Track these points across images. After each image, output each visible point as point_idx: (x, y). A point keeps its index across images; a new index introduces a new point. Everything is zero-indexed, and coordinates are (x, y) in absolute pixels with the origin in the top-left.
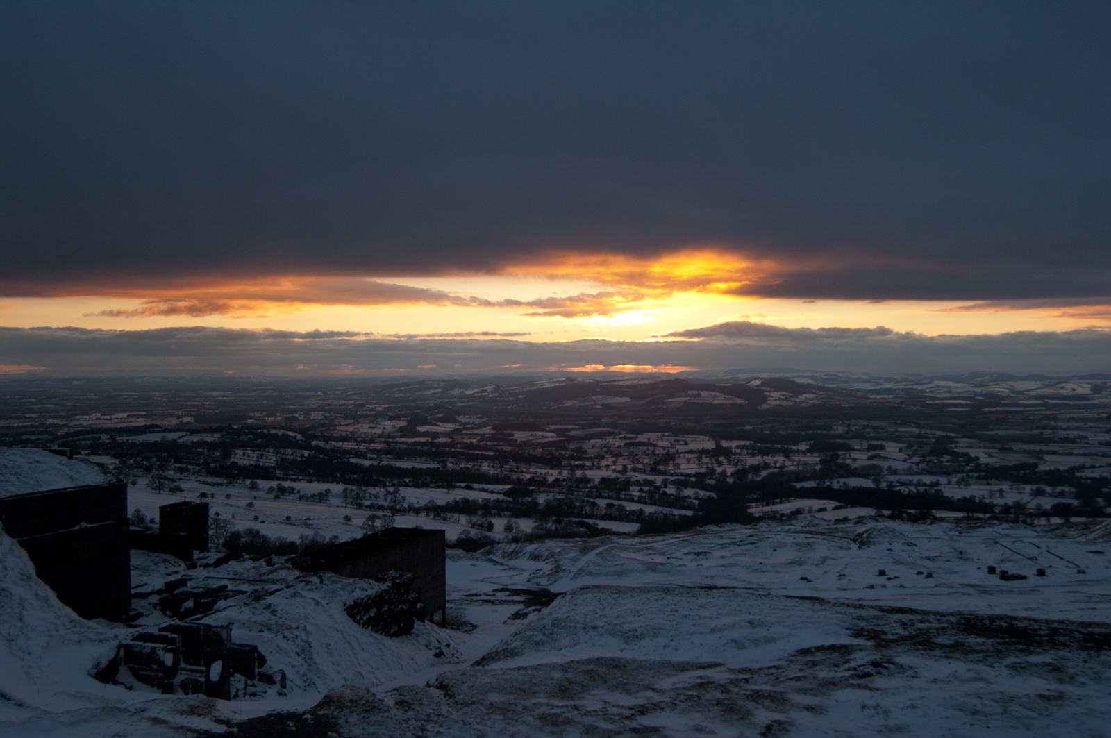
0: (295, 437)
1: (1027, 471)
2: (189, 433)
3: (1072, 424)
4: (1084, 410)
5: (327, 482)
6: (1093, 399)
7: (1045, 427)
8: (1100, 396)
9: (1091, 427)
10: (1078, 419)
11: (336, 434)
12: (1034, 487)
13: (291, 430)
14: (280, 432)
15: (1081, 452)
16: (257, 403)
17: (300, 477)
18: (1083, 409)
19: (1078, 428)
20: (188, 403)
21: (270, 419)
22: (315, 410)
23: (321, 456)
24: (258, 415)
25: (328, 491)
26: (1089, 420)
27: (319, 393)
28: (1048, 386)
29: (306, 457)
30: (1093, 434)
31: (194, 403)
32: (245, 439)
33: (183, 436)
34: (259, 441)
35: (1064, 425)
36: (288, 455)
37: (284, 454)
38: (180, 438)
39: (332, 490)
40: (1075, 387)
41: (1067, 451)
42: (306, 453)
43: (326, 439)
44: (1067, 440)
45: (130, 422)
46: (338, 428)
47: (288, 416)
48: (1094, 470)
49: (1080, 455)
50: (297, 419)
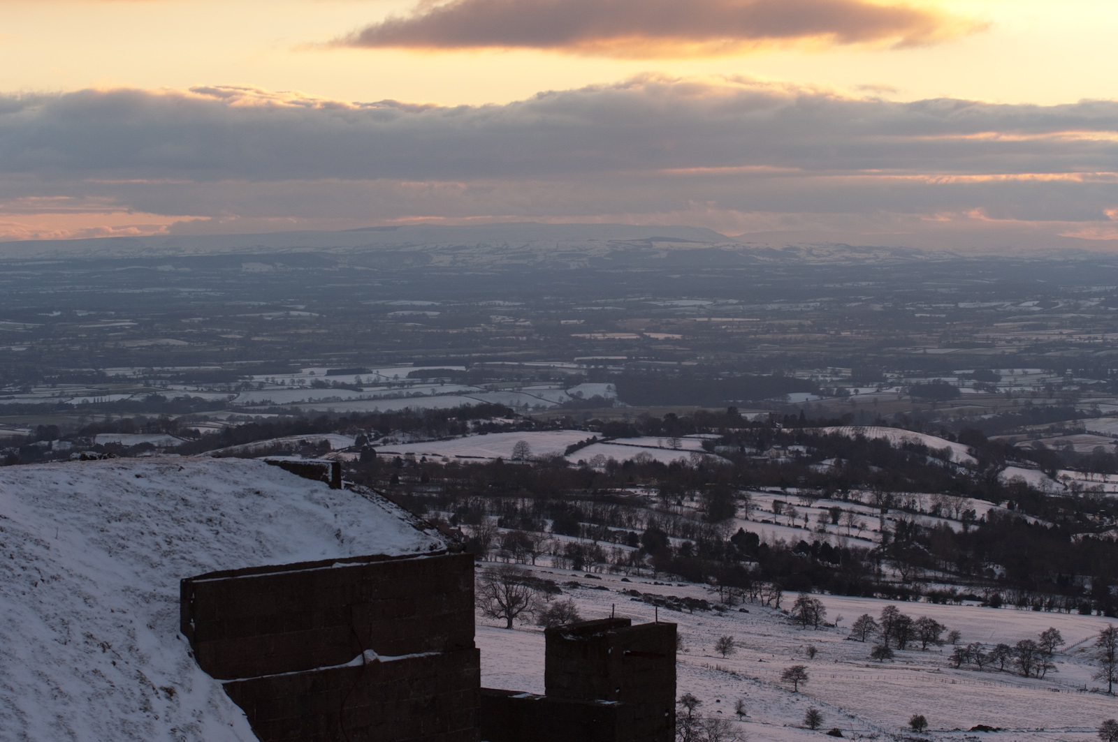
0: (944, 454)
2: (599, 436)
5: (1050, 607)
11: (1082, 446)
13: (930, 433)
14: (895, 436)
16: (819, 336)
17: (961, 590)
20: (600, 336)
21: (862, 390)
22: (1013, 362)
23: (1031, 520)
24: (824, 377)
25: (1051, 637)
27: (1028, 304)
29: (981, 522)
31: (617, 336)
32: (782, 459)
33: (581, 445)
34: (827, 465)
36: (922, 513)
37: (909, 510)
38: (572, 449)
39: (1063, 634)
42: (981, 508)
43: (1049, 463)
45: (417, 395)
46: (1090, 425)
47: (924, 381)
50: (953, 392)
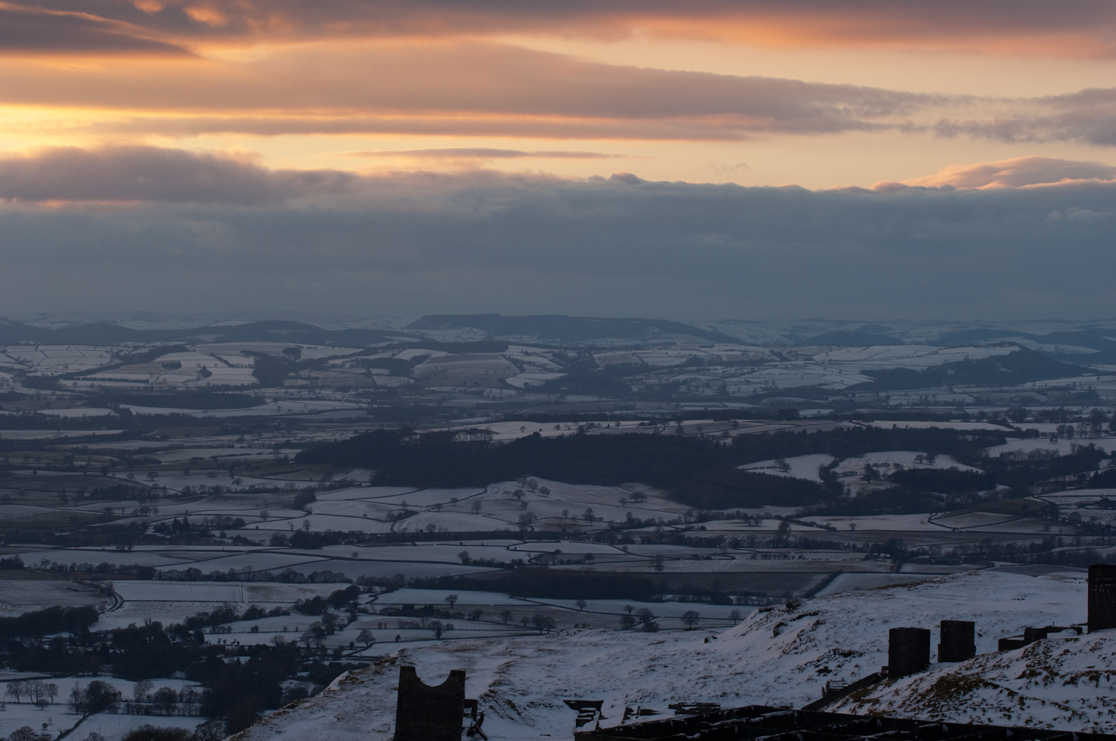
1: (65, 635)
3: (198, 482)
4: (237, 437)
6: (260, 401)
7: (120, 493)
8: (281, 392)
9: (254, 490)
10: (214, 466)
12: (84, 683)
15: (224, 569)
18: (233, 432)
19: (217, 494)
26: (251, 468)
28: (129, 361)
30: (258, 513)
35: (173, 484)
40: (209, 363)
41: (183, 568)
44: (182, 532)
48: (261, 623)
49: (219, 578)
